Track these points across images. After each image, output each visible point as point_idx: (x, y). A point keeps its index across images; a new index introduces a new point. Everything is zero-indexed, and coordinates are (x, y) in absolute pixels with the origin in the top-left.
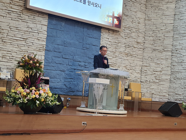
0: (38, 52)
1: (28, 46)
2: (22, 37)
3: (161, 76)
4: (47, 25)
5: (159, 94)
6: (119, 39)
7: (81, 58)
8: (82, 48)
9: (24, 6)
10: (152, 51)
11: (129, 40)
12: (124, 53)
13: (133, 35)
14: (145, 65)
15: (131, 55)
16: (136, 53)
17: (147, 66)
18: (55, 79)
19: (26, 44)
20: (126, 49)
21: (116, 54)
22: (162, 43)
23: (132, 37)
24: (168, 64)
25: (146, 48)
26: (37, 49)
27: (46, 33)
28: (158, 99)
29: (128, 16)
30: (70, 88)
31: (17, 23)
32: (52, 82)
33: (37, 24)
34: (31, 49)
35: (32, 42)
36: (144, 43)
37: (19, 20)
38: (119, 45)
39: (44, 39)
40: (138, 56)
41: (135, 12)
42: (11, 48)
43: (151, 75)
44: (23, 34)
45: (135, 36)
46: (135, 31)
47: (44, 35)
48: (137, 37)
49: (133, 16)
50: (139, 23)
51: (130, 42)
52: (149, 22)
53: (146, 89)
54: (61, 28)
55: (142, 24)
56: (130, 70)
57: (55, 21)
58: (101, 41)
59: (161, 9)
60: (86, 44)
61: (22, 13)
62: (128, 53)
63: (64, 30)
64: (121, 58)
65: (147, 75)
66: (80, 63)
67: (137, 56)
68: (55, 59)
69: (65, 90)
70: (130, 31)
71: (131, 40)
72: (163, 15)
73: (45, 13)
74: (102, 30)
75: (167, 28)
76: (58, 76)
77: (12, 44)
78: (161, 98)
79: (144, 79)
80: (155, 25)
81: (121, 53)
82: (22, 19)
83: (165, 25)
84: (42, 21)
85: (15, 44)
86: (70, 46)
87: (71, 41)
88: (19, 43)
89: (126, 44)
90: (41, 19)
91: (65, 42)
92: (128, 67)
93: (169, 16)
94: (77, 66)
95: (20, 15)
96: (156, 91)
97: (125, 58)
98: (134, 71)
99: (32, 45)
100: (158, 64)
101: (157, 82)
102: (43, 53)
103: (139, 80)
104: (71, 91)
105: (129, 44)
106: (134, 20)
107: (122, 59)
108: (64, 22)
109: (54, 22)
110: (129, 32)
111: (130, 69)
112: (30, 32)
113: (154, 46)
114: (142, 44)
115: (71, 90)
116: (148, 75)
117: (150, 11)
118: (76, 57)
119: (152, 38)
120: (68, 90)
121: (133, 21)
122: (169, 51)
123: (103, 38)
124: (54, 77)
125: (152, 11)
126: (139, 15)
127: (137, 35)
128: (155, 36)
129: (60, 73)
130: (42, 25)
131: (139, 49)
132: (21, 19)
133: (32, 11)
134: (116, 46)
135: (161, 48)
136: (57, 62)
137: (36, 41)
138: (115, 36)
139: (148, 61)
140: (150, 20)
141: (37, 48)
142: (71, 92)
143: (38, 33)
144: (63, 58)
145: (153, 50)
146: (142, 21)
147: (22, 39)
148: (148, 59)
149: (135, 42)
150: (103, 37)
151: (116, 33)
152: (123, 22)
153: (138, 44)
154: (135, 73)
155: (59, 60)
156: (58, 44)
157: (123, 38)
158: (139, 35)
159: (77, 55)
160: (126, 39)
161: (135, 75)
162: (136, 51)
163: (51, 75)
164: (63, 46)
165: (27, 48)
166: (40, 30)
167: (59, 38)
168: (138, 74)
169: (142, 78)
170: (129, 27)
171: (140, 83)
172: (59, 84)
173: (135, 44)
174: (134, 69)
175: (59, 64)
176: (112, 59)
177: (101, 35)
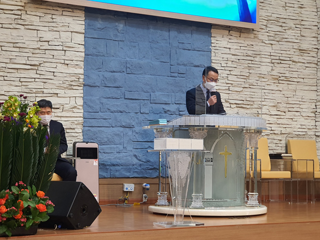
0: (67, 91)
1: (44, 80)
2: (28, 62)
4: (84, 31)
7: (168, 95)
8: (169, 74)
11: (280, 46)
12: (270, 77)
13: (290, 34)
15: (288, 80)
16: (299, 73)
18: (112, 146)
19: (38, 76)
20: (274, 68)
21: (250, 81)
23: (286, 40)
26: (65, 86)
27: (82, 48)
30: (149, 161)
31: (15, 33)
32: (104, 153)
33: (61, 33)
34: (51, 86)
35: (52, 70)
36: (316, 50)
37: (18, 26)
38: (256, 59)
39: (78, 63)
40: (305, 80)
42: (6, 88)
44: (31, 55)
45: (294, 37)
46: (294, 26)
47: (78, 54)
48: (299, 38)
50: (301, 8)
51: (282, 52)
54: (116, 35)
55: (310, 8)
56: (287, 113)
57: (101, 22)
58: (213, 54)
60: (178, 64)
61: (24, 12)
62: (281, 75)
63: (124, 39)
64: (263, 88)
66: (167, 107)
67: (301, 80)
68: (108, 103)
69: (135, 166)
70: (281, 26)
71: (285, 46)
73: (77, 6)
74: (212, 30)
76: (117, 140)
77: (6, 78)
81: (261, 76)
82: (26, 24)
84: (70, 25)
85: (12, 79)
86: (141, 72)
87: (141, 62)
88: (23, 75)
89: (272, 57)
90: (69, 20)
91: (128, 65)
92: (282, 107)
94: (161, 113)
95: (21, 15)
97: (273, 87)
98: (298, 114)
99: (52, 77)
102: (79, 92)
103: (311, 133)
104: (151, 169)
105: (280, 55)
106: (289, 1)
107: (265, 91)
108: (123, 22)
109: (99, 23)
110: (280, 29)
111: (286, 110)
112: (45, 50)
114: (311, 53)
115: (151, 167)
118: (157, 93)
120: (142, 167)
121: (287, 5)
123: (216, 48)
124: (109, 142)
127: (299, 35)
129: (122, 132)
130: (72, 32)
131: (307, 65)
132: (23, 25)
133: (47, 5)
134: (250, 62)
136: (113, 109)
137: (61, 68)
138: (244, 41)
141: (64, 82)
142: (150, 171)
143: (65, 51)
144: (125, 98)
146: (308, 2)
147: (29, 67)
149: (294, 50)
150: (217, 45)
151: (246, 35)
152: (263, 8)
153: (302, 54)
154: (299, 117)
155: (118, 104)
156: (112, 70)
157: (264, 45)
158: (302, 34)
159: (157, 91)
160: (273, 46)
161: (301, 123)
162: (298, 70)
163: (102, 137)
164: (125, 73)
165: (41, 85)
166: (68, 45)
167: (113, 56)
168: (309, 121)
169: (317, 128)
170: (278, 19)
171: (314, 139)
172: (121, 155)
173: (296, 54)
174: (298, 110)
175: (117, 112)
176: (241, 93)
177: (212, 42)
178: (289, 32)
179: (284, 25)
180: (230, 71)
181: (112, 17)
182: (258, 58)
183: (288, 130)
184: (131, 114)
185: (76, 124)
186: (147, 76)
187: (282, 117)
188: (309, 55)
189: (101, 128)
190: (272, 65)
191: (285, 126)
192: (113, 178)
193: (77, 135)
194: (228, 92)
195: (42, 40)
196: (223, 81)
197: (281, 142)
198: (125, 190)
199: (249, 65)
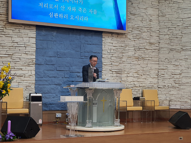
0: (27, 67)
1: (15, 62)
2: (7, 53)
3: (181, 79)
4: (35, 37)
5: (180, 101)
6: (126, 42)
8: (80, 57)
9: (6, 20)
10: (169, 52)
11: (139, 41)
12: (134, 57)
13: (144, 35)
14: (162, 68)
15: (143, 59)
16: (149, 55)
17: (164, 69)
18: (50, 94)
19: (12, 60)
20: (136, 53)
21: (123, 60)
22: (180, 41)
23: (142, 38)
24: (188, 65)
25: (161, 48)
26: (26, 65)
27: (35, 46)
28: (179, 106)
29: (136, 15)
32: (46, 98)
33: (24, 38)
34: (19, 65)
35: (19, 57)
36: (159, 43)
37: (2, 35)
38: (126, 48)
39: (33, 53)
40: (153, 59)
41: (145, 9)
43: (169, 79)
44: (8, 50)
45: (146, 36)
46: (147, 31)
47: (32, 49)
48: (149, 37)
49: (142, 14)
50: (151, 21)
51: (140, 44)
52: (164, 19)
53: (164, 96)
54: (52, 38)
55: (155, 21)
56: (143, 76)
57: (44, 32)
58: (103, 46)
59: (176, 2)
60: (85, 52)
61: (5, 28)
62: (139, 56)
63: (56, 40)
64: (130, 63)
65: (164, 79)
66: (79, 74)
67: (151, 59)
68: (48, 73)
69: (62, 105)
70: (140, 31)
71: (142, 41)
72: (178, 8)
74: (103, 34)
75: (184, 23)
76: (52, 91)
78: (183, 105)
79: (161, 84)
80: (170, 22)
81: (129, 57)
82: (6, 34)
83: (182, 20)
84: (28, 34)
86: (65, 57)
87: (65, 51)
88: (4, 60)
89: (135, 47)
90: (27, 31)
91: (58, 53)
92: (141, 72)
93: (186, 9)
94: (75, 77)
95: (3, 30)
96: (176, 97)
97: (136, 62)
98: (149, 76)
99: (19, 61)
100: (176, 66)
101: (177, 86)
102: (33, 68)
103: (155, 86)
105: (139, 46)
106: (144, 18)
107: (131, 65)
108: (56, 31)
109: (43, 33)
110: (139, 32)
111: (143, 74)
112: (16, 47)
113: (171, 45)
116: (166, 79)
117: (164, 6)
118: (74, 67)
119: (167, 37)
121: (143, 20)
122: (189, 50)
123: (105, 43)
124: (49, 92)
125: (166, 5)
126: (150, 11)
127: (149, 35)
128: (171, 33)
129: (55, 87)
130: (29, 37)
131: (153, 51)
132: (4, 35)
133: (17, 24)
134: (123, 50)
135: (178, 48)
136: (50, 76)
137: (24, 56)
138: (120, 39)
139: (164, 64)
140: (164, 16)
141: (25, 63)
143: (26, 47)
144: (57, 70)
145: (170, 50)
146: (154, 18)
148: (165, 61)
149: (147, 43)
150: (105, 42)
151: (121, 36)
152: (130, 22)
153: (151, 45)
154: (149, 78)
155: (53, 73)
156: (50, 56)
157: (131, 41)
158: (151, 35)
159: (74, 66)
160: (135, 41)
161: (150, 81)
162: (149, 54)
163: (44, 90)
164: (57, 57)
165: (14, 65)
166: (27, 44)
167: (51, 49)
168: (155, 79)
169: (159, 83)
170: (138, 27)
171: (157, 89)
172: (55, 99)
173: (147, 45)
174: (149, 74)
175: (53, 77)
176: (118, 66)
177: (103, 40)
178: (144, 34)
179: (141, 30)
180: (112, 55)
181: (50, 29)
182: (127, 48)
183: (143, 85)
184: (59, 78)
185: (31, 84)
186: (68, 59)
187: (140, 78)
188: (155, 45)
189: (44, 86)
190: (135, 51)
191: (142, 83)
192: (51, 110)
193: (32, 89)
194: (111, 65)
195: (14, 42)
196: (109, 60)
197: (139, 91)
198: (57, 117)
199: (122, 51)
